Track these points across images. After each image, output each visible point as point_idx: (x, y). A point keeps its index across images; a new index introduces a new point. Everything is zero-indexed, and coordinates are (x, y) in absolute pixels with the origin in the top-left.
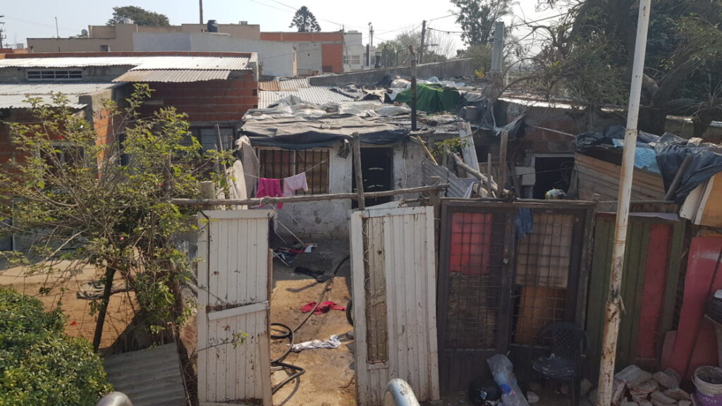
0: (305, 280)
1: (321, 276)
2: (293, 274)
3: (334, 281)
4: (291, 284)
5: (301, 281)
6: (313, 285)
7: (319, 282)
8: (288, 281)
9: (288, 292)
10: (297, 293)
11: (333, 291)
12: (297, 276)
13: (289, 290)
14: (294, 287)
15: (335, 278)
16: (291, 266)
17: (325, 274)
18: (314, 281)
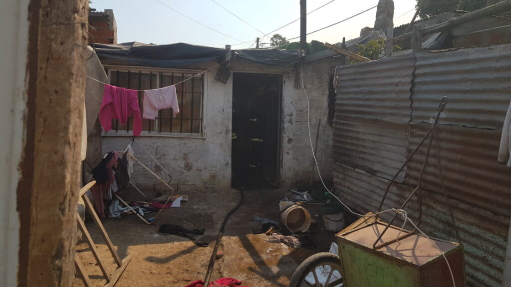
0: (176, 243)
1: (199, 237)
2: (156, 235)
3: (225, 243)
4: (153, 251)
5: (170, 245)
6: (189, 251)
7: (200, 245)
8: (149, 246)
9: (149, 264)
10: (166, 266)
11: (226, 258)
12: (163, 237)
13: (150, 259)
14: (159, 256)
15: (224, 238)
16: (153, 224)
17: (206, 233)
18: (190, 244)
